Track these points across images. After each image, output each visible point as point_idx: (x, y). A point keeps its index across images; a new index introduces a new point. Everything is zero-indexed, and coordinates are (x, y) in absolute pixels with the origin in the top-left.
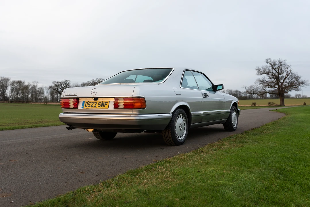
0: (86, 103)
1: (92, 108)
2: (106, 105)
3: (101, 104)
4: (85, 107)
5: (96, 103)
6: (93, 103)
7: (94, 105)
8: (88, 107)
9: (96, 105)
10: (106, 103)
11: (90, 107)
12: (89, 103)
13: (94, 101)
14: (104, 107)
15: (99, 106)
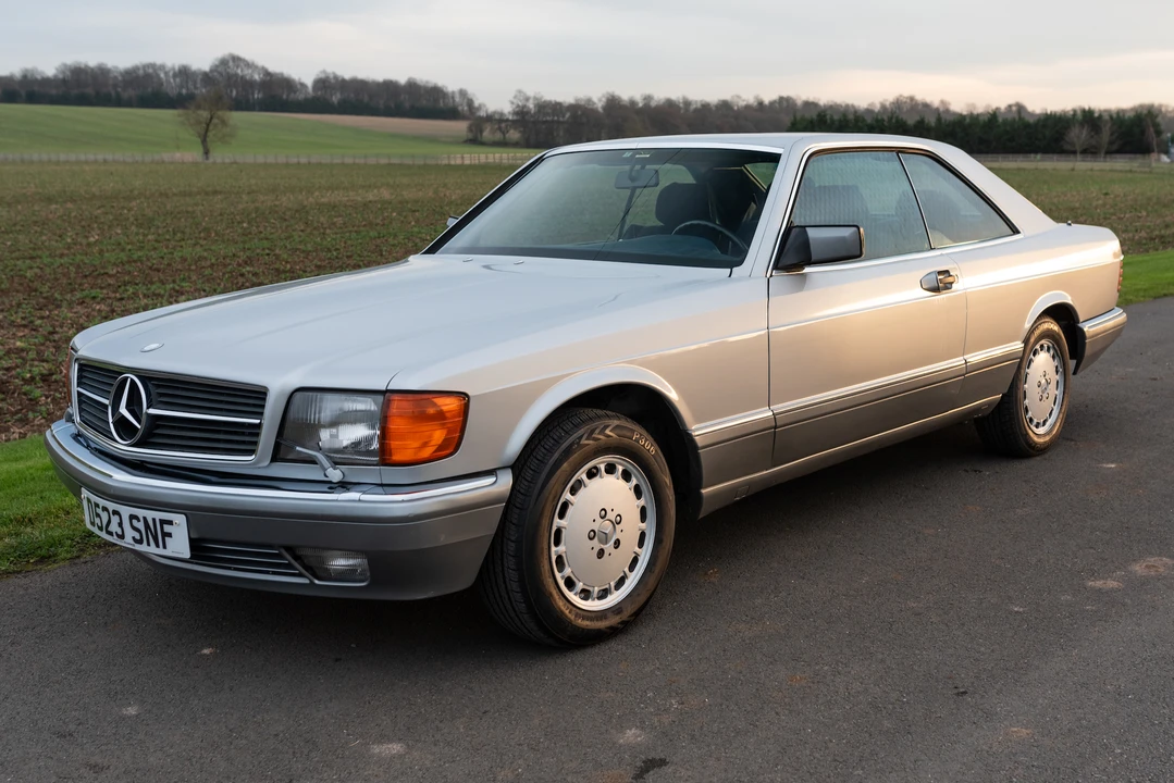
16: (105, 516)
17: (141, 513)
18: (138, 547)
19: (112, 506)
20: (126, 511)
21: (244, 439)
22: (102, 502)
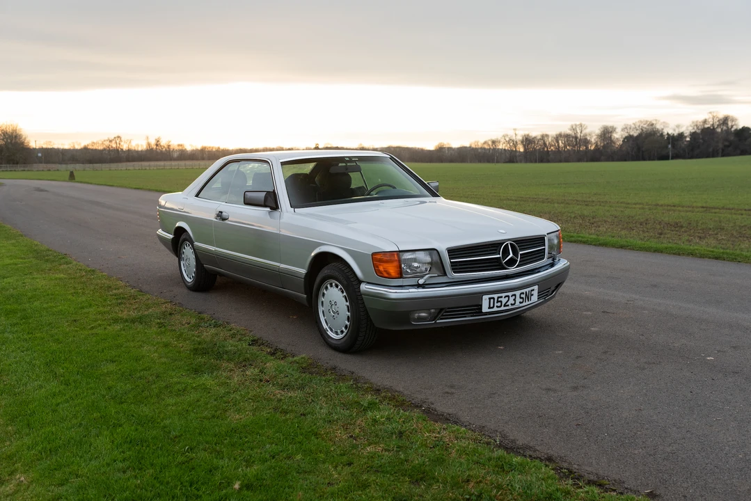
16: (504, 300)
17: (524, 291)
18: (521, 305)
19: (510, 294)
20: (518, 293)
21: (539, 255)
22: (504, 295)
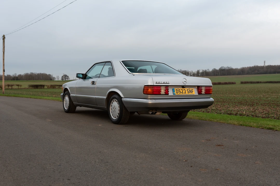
0: (176, 90)
1: (183, 94)
2: (193, 91)
3: (189, 91)
4: (177, 93)
5: (185, 90)
6: (182, 90)
7: (184, 92)
8: (179, 93)
9: (185, 91)
10: (192, 90)
11: (181, 94)
12: (179, 90)
13: (183, 89)
14: (192, 94)
15: (188, 92)
